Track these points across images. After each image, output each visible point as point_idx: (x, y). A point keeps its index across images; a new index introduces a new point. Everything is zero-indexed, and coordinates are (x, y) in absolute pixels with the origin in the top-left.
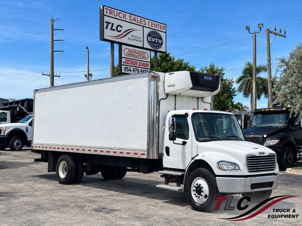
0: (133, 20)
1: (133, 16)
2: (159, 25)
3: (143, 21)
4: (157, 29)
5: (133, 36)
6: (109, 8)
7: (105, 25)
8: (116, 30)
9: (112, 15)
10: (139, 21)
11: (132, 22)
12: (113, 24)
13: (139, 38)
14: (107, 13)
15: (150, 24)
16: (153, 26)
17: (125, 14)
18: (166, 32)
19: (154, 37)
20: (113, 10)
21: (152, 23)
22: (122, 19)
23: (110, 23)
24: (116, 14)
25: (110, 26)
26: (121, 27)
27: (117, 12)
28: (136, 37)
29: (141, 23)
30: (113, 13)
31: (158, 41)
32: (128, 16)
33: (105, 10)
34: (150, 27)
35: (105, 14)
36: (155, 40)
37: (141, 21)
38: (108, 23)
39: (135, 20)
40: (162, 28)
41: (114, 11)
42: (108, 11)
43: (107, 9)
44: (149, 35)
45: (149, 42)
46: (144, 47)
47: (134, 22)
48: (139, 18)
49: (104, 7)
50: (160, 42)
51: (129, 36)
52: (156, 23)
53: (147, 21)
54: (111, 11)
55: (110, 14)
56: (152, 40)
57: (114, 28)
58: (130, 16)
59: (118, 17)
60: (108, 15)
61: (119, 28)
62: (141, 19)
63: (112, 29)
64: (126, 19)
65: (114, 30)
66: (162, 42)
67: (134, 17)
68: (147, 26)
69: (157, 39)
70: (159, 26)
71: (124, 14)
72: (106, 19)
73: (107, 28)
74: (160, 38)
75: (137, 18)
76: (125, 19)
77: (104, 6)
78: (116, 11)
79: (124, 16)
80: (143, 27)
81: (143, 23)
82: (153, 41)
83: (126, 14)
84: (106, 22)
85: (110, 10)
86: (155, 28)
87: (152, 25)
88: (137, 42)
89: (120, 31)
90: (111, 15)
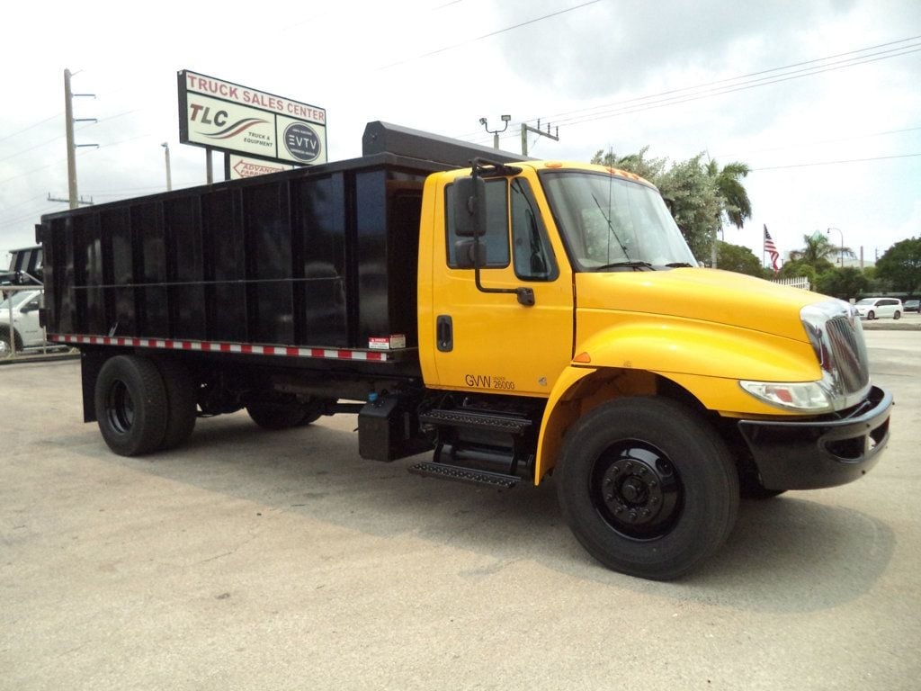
0: (253, 101)
1: (252, 94)
2: (310, 110)
3: (276, 102)
4: (307, 118)
5: (253, 135)
6: (198, 77)
7: (190, 111)
8: (213, 123)
9: (206, 89)
10: (266, 102)
11: (250, 104)
12: (207, 110)
13: (266, 137)
14: (192, 85)
15: (292, 108)
16: (299, 112)
17: (234, 87)
18: (324, 125)
19: (300, 136)
20: (207, 79)
21: (296, 106)
22: (227, 97)
23: (201, 108)
24: (213, 88)
25: (200, 114)
26: (226, 115)
27: (216, 84)
28: (259, 136)
29: (270, 106)
30: (207, 86)
31: (309, 143)
32: (240, 91)
33: (189, 81)
34: (293, 115)
35: (189, 87)
36: (304, 142)
37: (270, 103)
38: (196, 108)
39: (258, 101)
40: (317, 117)
41: (210, 82)
42: (196, 82)
43: (193, 78)
44: (289, 131)
45: (290, 147)
46: (279, 157)
47: (255, 105)
48: (266, 98)
49: (188, 74)
50: (313, 148)
51: (245, 134)
52: (304, 106)
53: (285, 103)
54: (203, 82)
55: (200, 88)
56: (295, 142)
57: (211, 117)
58: (245, 92)
59: (218, 94)
60: (196, 89)
61: (221, 118)
62: (270, 99)
63: (205, 120)
64: (237, 97)
65: (209, 122)
66: (317, 146)
67: (255, 95)
68: (285, 111)
69: (307, 140)
70: (312, 113)
71: (231, 88)
72: (191, 99)
73: (193, 118)
74: (314, 137)
75: (262, 97)
76: (233, 99)
77: (185, 72)
78: (213, 82)
79: (233, 92)
80: (276, 114)
81: (276, 105)
82: (300, 145)
83: (236, 87)
84: (193, 106)
85: (200, 80)
86: (303, 117)
87: (296, 109)
88: (262, 146)
89: (224, 123)
90: (203, 91)
